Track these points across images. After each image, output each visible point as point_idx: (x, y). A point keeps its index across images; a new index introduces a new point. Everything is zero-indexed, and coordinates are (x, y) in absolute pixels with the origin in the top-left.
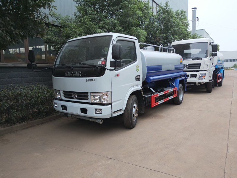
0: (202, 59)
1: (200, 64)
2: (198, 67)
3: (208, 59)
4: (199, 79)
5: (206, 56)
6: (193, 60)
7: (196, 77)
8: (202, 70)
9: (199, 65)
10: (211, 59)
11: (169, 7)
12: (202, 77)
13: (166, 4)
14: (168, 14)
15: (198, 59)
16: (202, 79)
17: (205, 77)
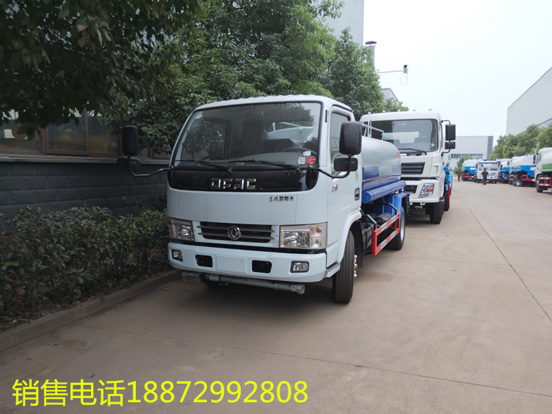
0: (426, 154)
1: (423, 164)
2: (420, 171)
3: (437, 154)
4: (421, 196)
5: (434, 149)
6: (408, 155)
7: (414, 192)
8: (427, 176)
9: (420, 167)
10: (442, 155)
11: (350, 40)
12: (428, 191)
13: (345, 32)
14: (349, 54)
15: (419, 153)
16: (427, 195)
17: (433, 190)
